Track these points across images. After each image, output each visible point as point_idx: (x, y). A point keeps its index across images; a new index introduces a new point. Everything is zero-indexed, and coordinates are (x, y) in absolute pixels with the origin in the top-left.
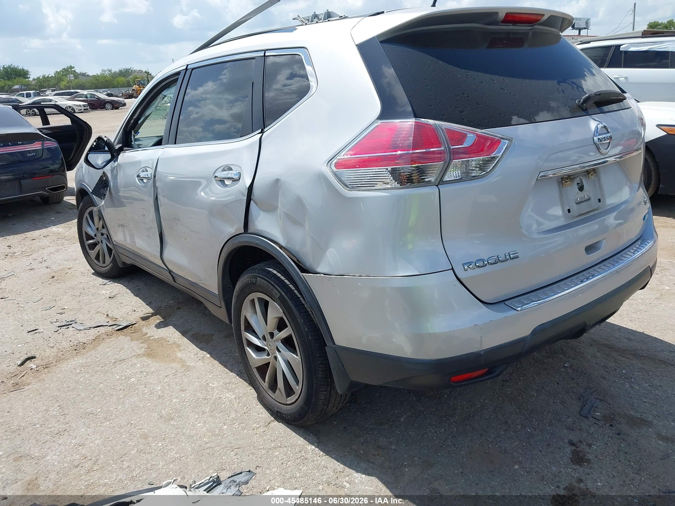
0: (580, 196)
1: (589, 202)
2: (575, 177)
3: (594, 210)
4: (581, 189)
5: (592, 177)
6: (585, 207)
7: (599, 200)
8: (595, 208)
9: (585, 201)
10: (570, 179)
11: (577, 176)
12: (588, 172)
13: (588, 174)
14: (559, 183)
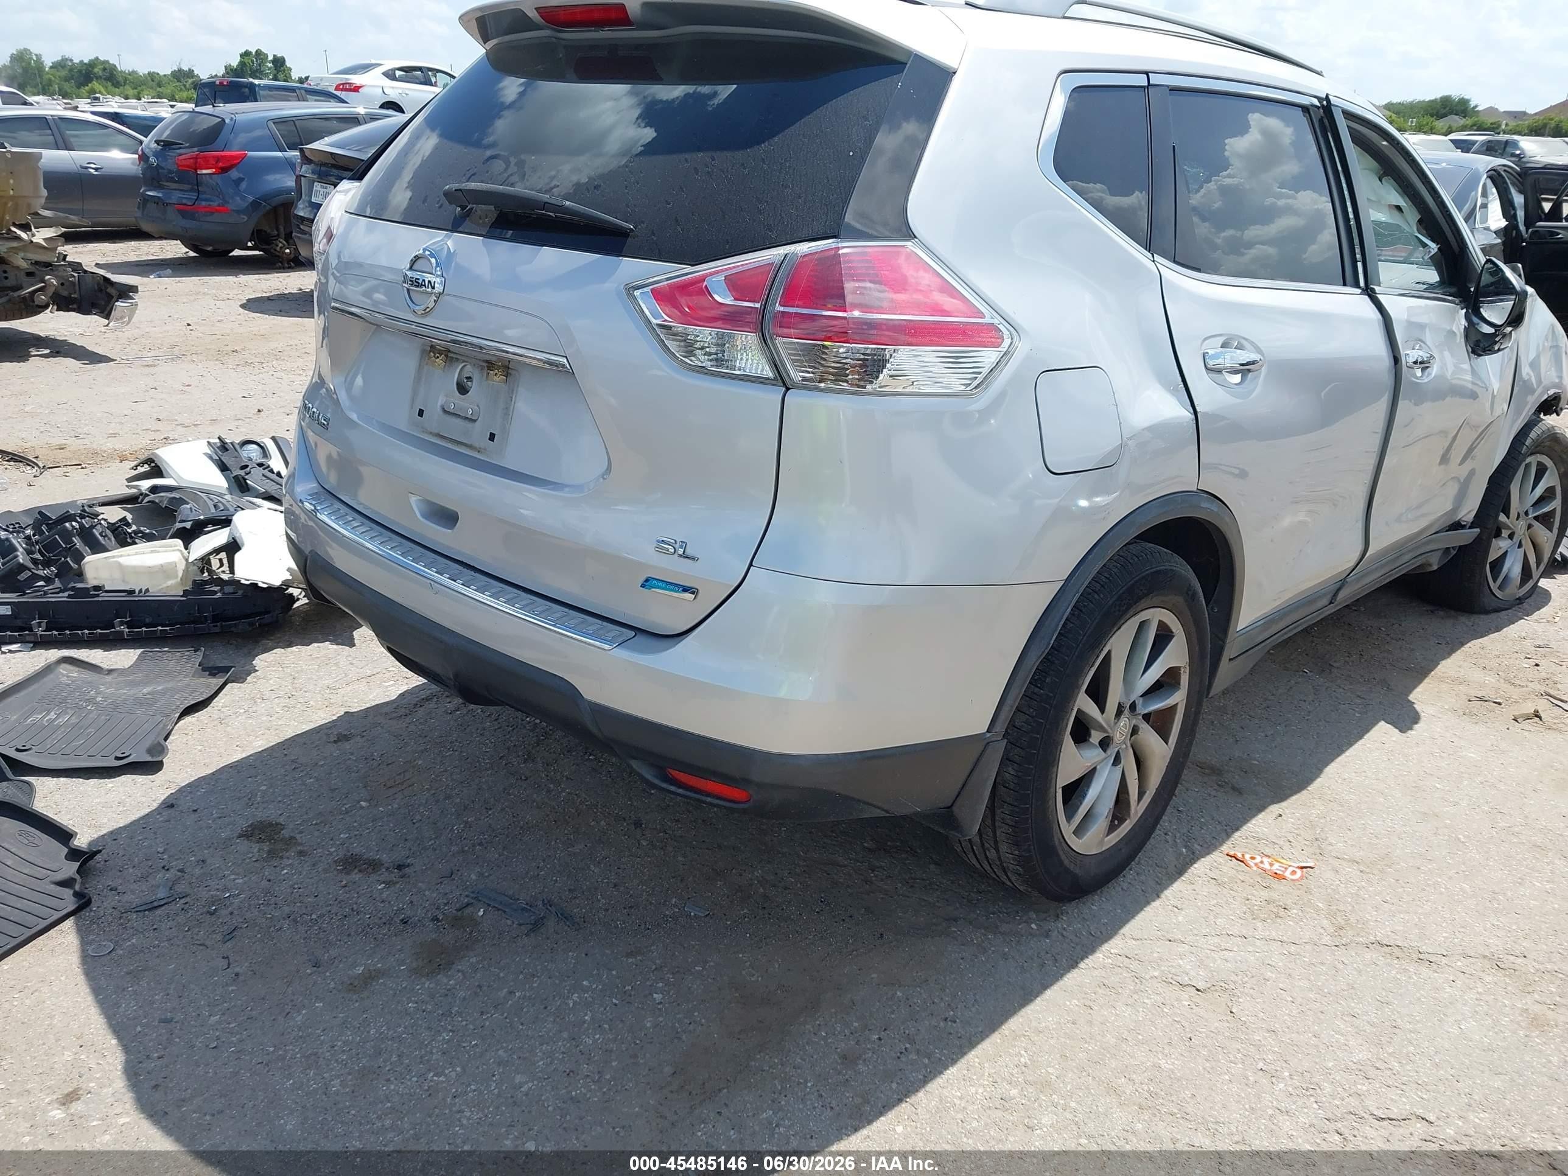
0: (457, 401)
1: (469, 425)
2: (457, 359)
3: (470, 447)
4: (462, 389)
5: (497, 379)
6: (455, 428)
7: (492, 437)
8: (476, 445)
9: (466, 418)
10: (446, 356)
11: (463, 358)
12: (490, 365)
13: (489, 369)
14: (423, 352)
